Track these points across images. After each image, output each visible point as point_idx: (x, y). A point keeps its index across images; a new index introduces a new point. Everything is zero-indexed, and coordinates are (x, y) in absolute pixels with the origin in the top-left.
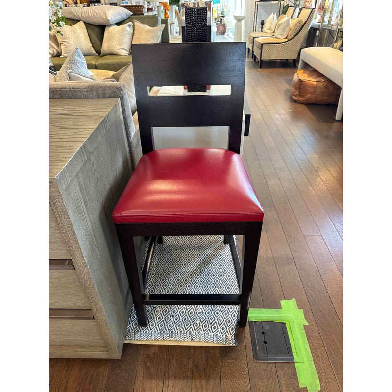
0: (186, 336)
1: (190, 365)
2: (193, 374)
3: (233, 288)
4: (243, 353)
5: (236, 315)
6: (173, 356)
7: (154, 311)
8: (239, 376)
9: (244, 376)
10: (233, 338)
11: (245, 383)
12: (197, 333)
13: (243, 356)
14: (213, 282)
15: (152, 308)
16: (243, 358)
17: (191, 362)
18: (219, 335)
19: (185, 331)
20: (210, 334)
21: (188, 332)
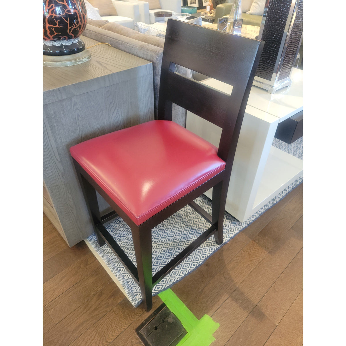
0: (115, 270)
1: (99, 290)
2: (94, 296)
3: (181, 269)
4: (134, 317)
5: (160, 289)
6: (97, 275)
7: (118, 238)
8: (114, 327)
9: (117, 332)
10: (139, 300)
11: (112, 336)
12: (123, 275)
13: (132, 319)
14: (173, 253)
15: (119, 236)
16: (130, 321)
17: (101, 288)
18: (133, 290)
19: (118, 266)
20: (129, 283)
21: (118, 269)
